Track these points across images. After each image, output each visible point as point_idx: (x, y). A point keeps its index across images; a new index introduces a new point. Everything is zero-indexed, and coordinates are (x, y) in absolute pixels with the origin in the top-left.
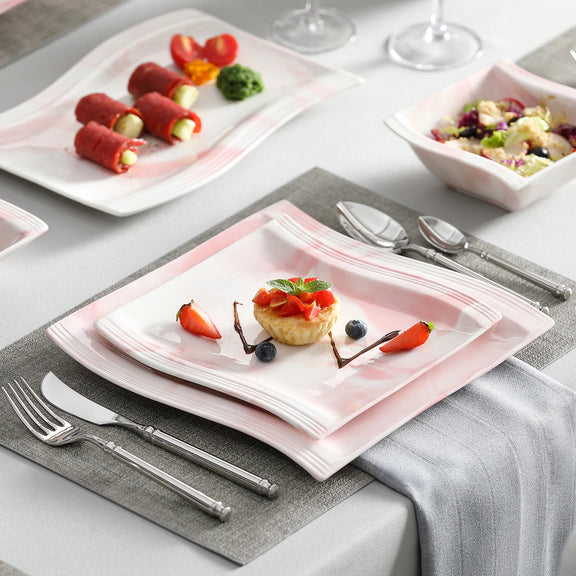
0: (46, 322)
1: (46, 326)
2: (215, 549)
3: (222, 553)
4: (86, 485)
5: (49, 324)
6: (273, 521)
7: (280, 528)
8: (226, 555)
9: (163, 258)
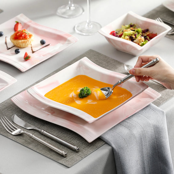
0: (11, 96)
1: (11, 98)
2: (61, 163)
3: (63, 164)
4: (23, 144)
5: (12, 97)
6: (78, 154)
7: (81, 156)
8: (65, 164)
9: (46, 77)
